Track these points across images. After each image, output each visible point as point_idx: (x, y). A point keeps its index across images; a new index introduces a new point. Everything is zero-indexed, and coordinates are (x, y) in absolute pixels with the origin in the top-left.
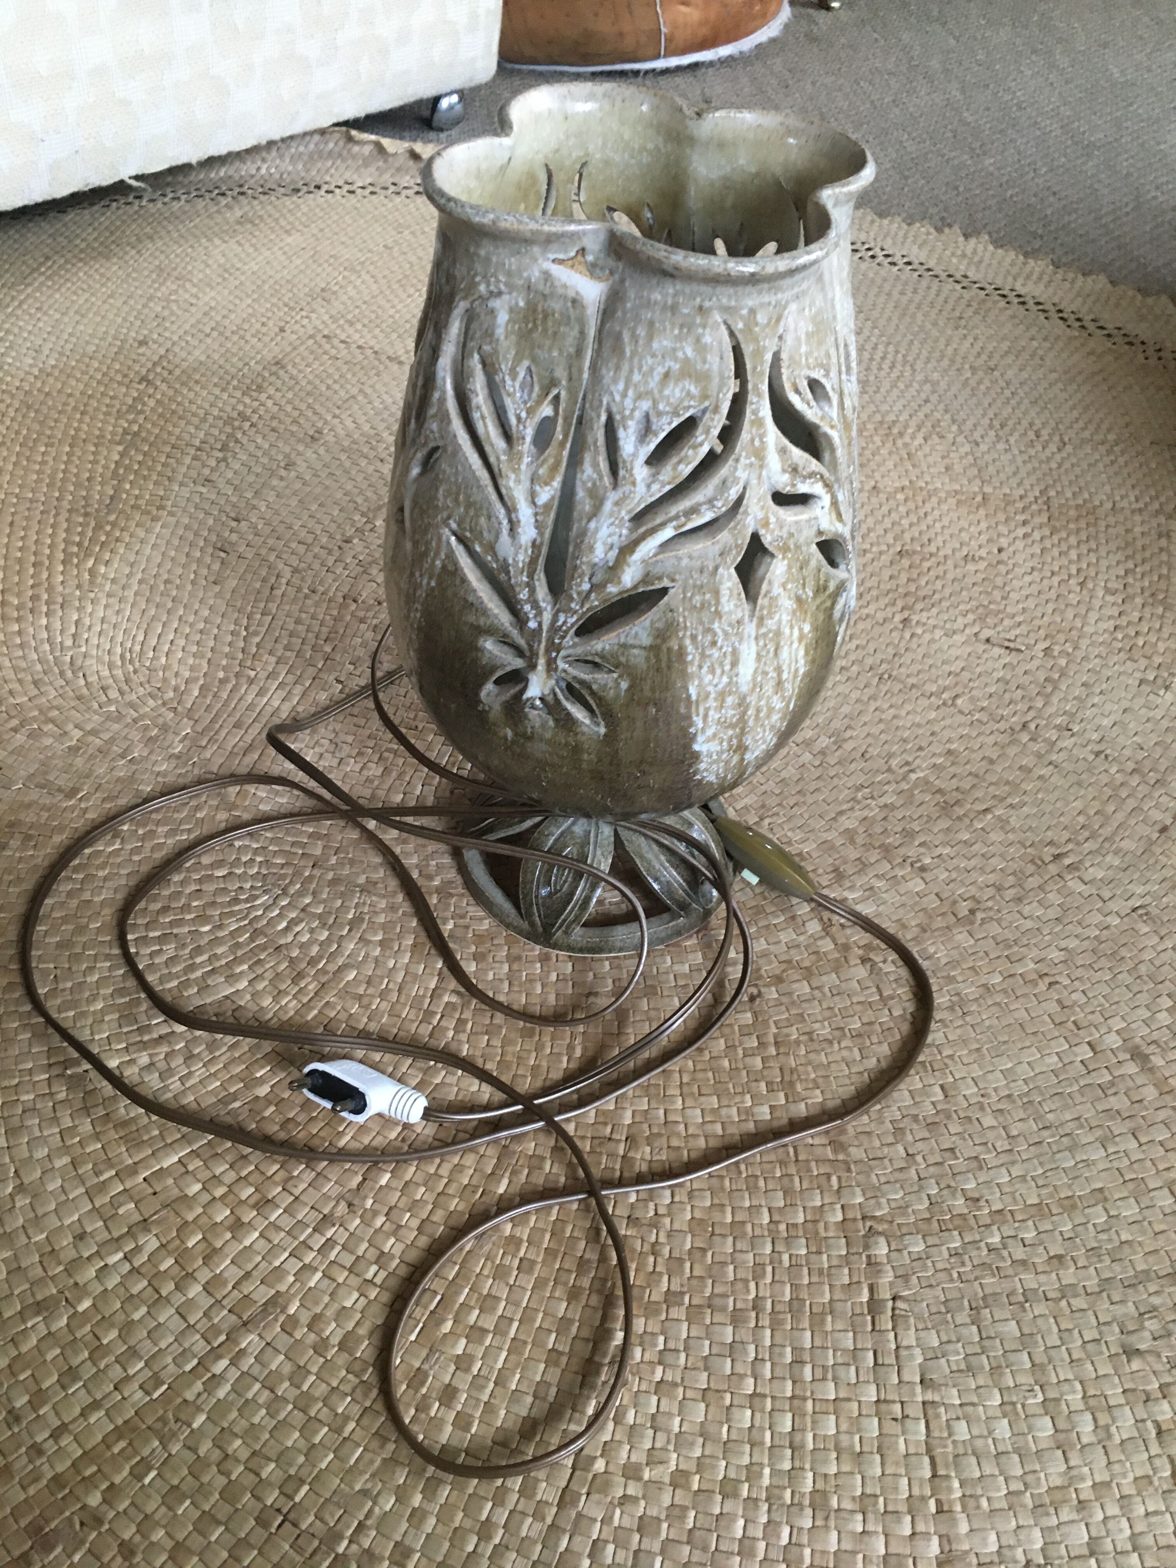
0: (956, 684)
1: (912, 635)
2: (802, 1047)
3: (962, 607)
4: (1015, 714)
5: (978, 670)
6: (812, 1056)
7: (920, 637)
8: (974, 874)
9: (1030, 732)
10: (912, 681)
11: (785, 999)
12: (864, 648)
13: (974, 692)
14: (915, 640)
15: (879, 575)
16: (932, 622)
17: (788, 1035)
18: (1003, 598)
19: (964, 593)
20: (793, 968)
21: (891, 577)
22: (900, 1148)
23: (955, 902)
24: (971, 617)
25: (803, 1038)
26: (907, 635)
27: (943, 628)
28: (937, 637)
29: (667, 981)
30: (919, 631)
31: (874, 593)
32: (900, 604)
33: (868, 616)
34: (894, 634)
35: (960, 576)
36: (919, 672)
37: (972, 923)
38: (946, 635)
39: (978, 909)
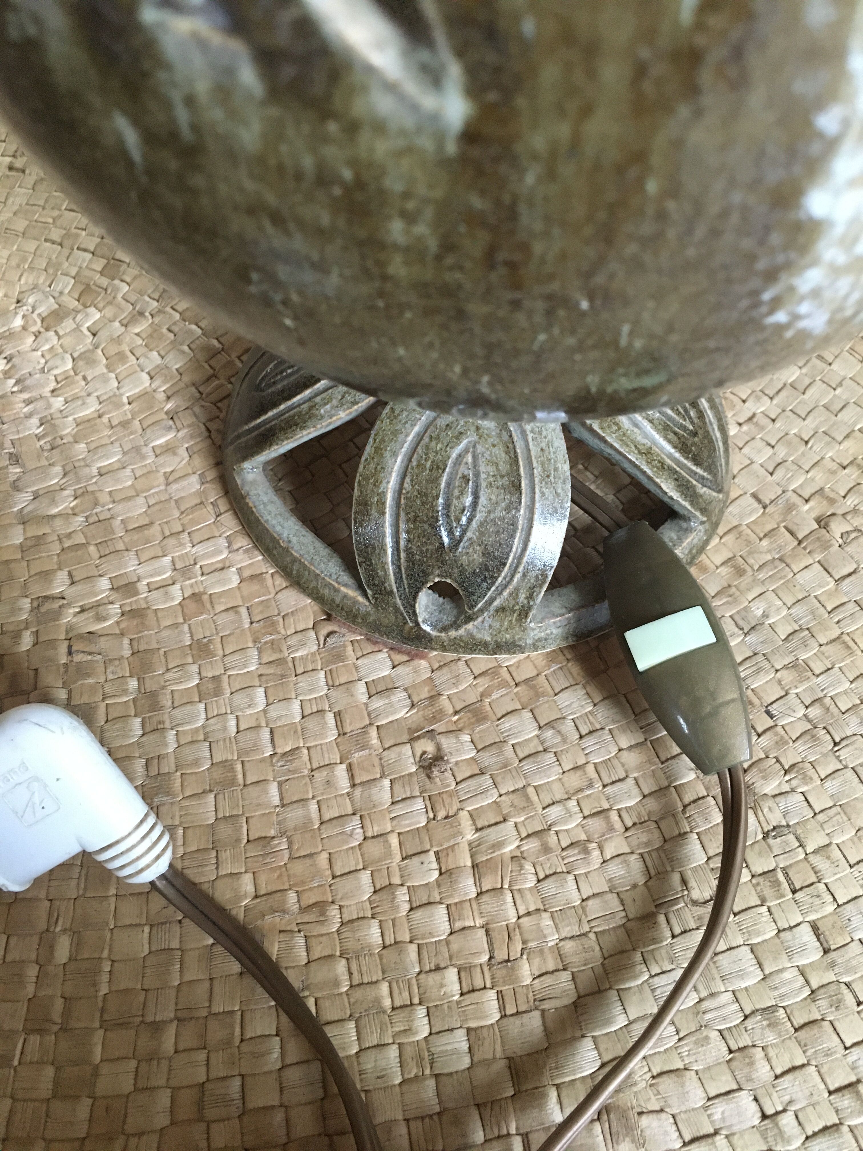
2: (529, 867)
6: (550, 887)
8: (817, 446)
11: (487, 759)
17: (498, 845)
20: (504, 684)
22: (745, 1099)
23: (790, 508)
25: (531, 846)
29: (256, 748)
37: (826, 546)
39: (833, 514)
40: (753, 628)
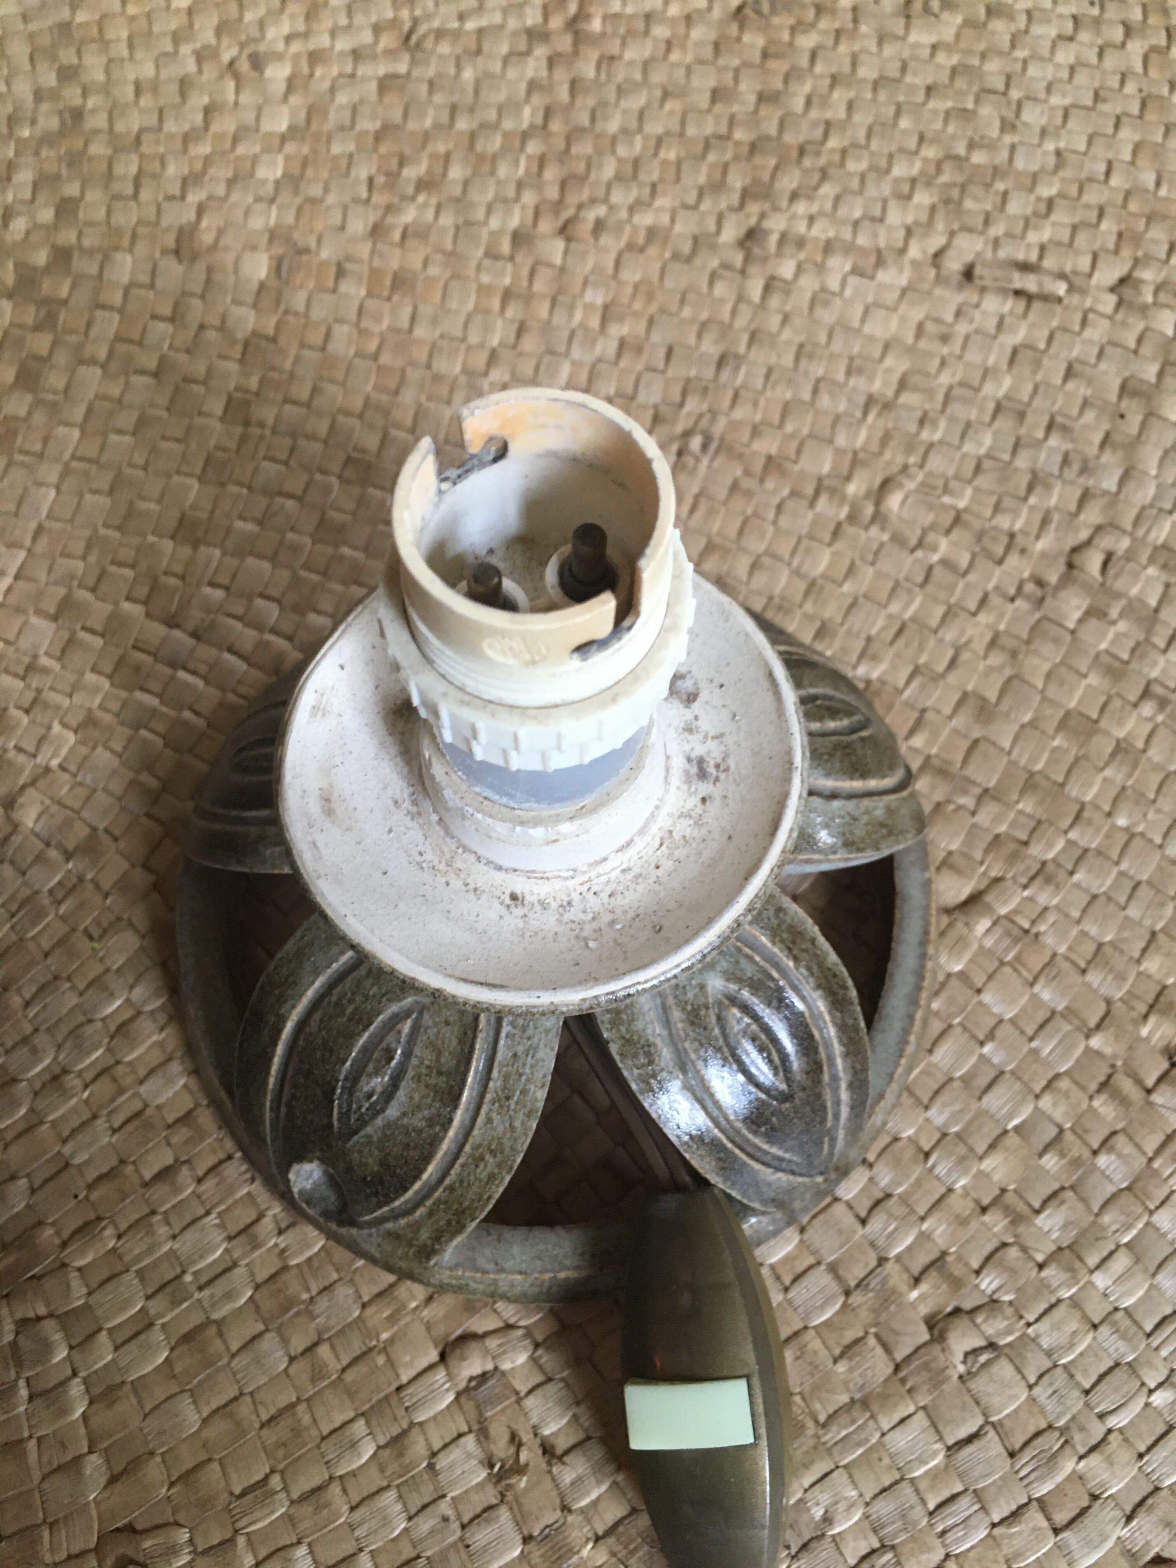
0: (886, 439)
1: (768, 290)
3: (899, 170)
4: (1045, 522)
5: (945, 379)
7: (788, 287)
9: (1087, 588)
10: (768, 445)
12: (639, 350)
13: (936, 463)
14: (774, 301)
15: (682, 93)
16: (821, 231)
18: (1007, 126)
19: (904, 123)
21: (716, 95)
24: (923, 198)
26: (755, 289)
27: (849, 248)
28: (834, 284)
30: (786, 269)
31: (670, 154)
32: (737, 181)
33: (652, 233)
34: (720, 289)
35: (893, 70)
36: (786, 410)
37: (937, 1379)
38: (856, 271)
39: (957, 1311)
40: (805, 1546)
